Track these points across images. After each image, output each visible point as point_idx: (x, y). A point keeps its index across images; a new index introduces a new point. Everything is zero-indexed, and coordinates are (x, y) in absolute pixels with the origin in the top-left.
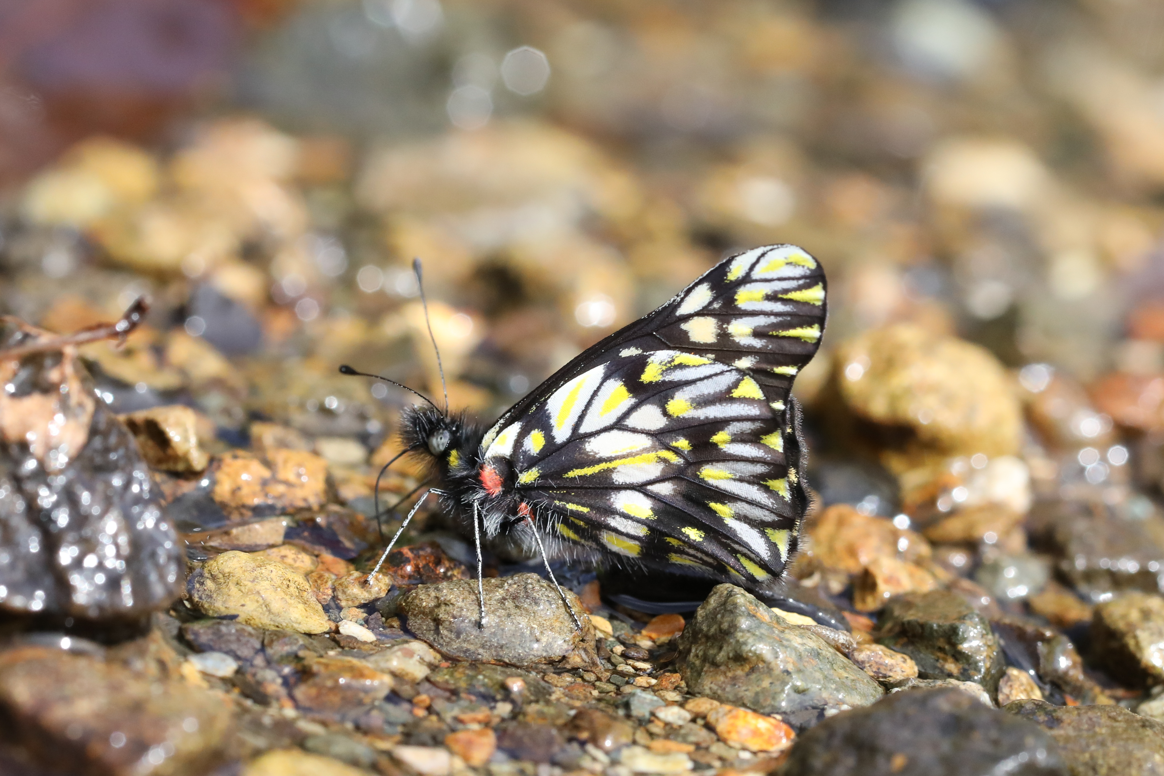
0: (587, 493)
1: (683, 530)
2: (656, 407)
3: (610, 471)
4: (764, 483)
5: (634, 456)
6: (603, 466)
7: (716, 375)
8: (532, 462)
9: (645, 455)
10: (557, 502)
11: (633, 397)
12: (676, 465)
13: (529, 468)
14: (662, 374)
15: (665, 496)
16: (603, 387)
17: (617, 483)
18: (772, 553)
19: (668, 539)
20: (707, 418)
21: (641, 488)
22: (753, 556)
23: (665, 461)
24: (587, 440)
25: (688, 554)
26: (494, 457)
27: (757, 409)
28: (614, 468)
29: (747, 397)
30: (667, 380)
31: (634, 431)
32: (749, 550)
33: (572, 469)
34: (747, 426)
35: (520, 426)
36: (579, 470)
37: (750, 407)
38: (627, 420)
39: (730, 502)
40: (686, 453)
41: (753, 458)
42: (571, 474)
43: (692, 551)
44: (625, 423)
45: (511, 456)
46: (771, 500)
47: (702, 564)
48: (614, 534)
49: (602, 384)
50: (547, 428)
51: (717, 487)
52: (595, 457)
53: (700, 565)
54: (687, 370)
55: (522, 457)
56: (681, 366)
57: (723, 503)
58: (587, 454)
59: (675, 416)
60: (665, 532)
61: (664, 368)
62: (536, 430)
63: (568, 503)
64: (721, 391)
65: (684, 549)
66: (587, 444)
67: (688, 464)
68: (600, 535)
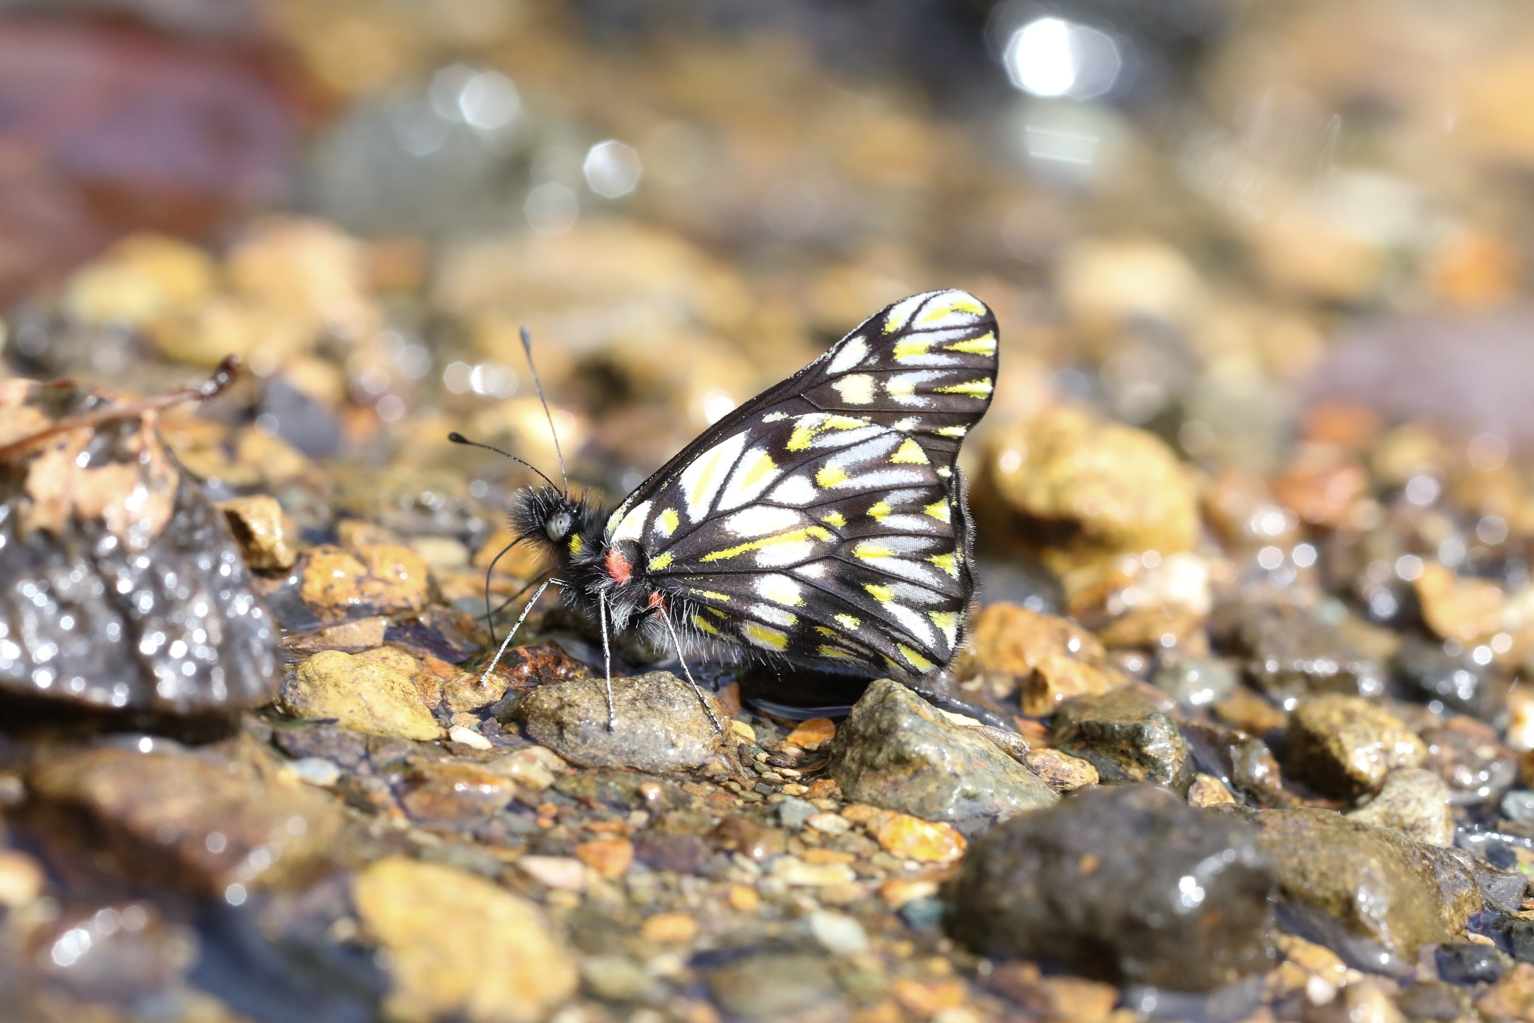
0: (727, 578)
1: (836, 617)
2: (804, 477)
3: (754, 552)
4: (929, 560)
5: (780, 535)
6: (745, 547)
7: (873, 438)
8: (665, 545)
9: (792, 533)
10: (693, 590)
11: (778, 468)
12: (828, 543)
13: (661, 551)
14: (811, 440)
15: (815, 580)
16: (744, 458)
17: (761, 566)
18: (937, 640)
19: (820, 629)
20: (863, 488)
21: (787, 571)
22: (915, 644)
23: (815, 539)
24: (726, 518)
25: (841, 645)
26: (621, 541)
27: (920, 475)
28: (758, 550)
29: (909, 462)
30: (817, 447)
31: (780, 506)
32: (911, 638)
33: (710, 553)
34: (909, 496)
35: (650, 506)
36: (717, 553)
37: (912, 473)
38: (772, 494)
39: (889, 583)
40: (839, 529)
41: (916, 531)
42: (709, 558)
43: (845, 642)
44: (769, 498)
45: (640, 539)
46: (937, 579)
47: (857, 657)
48: (757, 624)
49: (743, 454)
50: (680, 506)
51: (874, 567)
52: (735, 537)
53: (855, 658)
54: (840, 434)
55: (652, 540)
56: (833, 430)
57: (881, 585)
58: (726, 534)
59: (827, 487)
60: (816, 620)
61: (814, 433)
62: (669, 509)
63: (705, 591)
64: (879, 457)
65: (837, 640)
66: (726, 523)
67: (842, 541)
68: (742, 626)
